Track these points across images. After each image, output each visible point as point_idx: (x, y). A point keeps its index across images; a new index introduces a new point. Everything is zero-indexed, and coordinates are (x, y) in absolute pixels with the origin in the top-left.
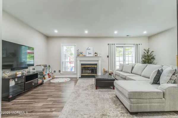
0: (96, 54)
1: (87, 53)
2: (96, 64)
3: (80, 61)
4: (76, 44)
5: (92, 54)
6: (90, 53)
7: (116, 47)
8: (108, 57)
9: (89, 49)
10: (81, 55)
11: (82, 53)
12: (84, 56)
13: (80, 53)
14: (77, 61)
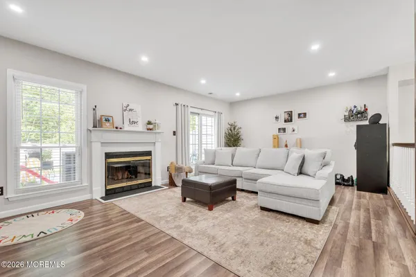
0: (151, 127)
1: (127, 122)
2: (149, 153)
3: (103, 144)
4: (85, 87)
5: (140, 124)
6: (134, 123)
7: (192, 113)
8: (174, 133)
9: (131, 110)
10: (108, 124)
11: (109, 120)
12: (117, 128)
13: (104, 119)
14: (89, 143)
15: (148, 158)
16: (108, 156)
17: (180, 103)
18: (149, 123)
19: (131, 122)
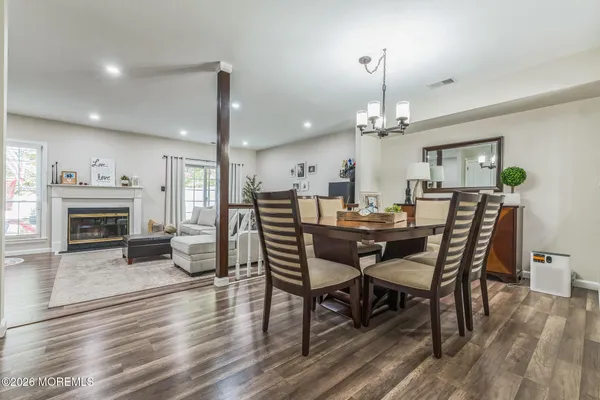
0: (126, 182)
1: (95, 177)
2: (127, 210)
3: (64, 199)
5: (113, 178)
6: (105, 178)
7: (188, 165)
8: (163, 189)
9: (101, 165)
10: (69, 180)
11: (71, 176)
12: (81, 184)
13: (64, 175)
14: (49, 199)
15: (126, 215)
16: (71, 211)
17: (170, 155)
18: (124, 178)
19: (100, 178)
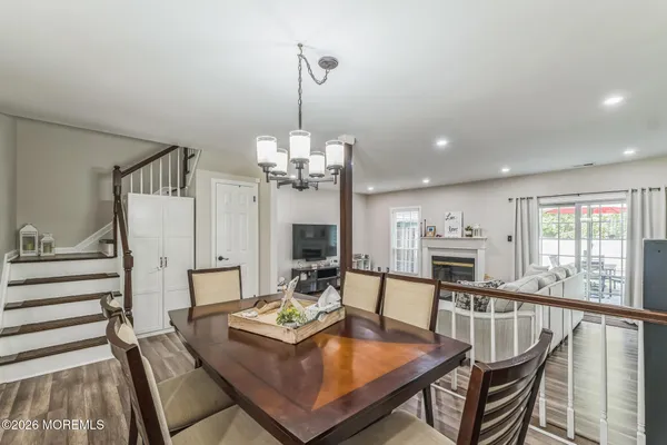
0: (469, 233)
1: (447, 230)
2: (472, 261)
3: (430, 249)
4: (420, 207)
5: (460, 231)
8: (510, 239)
9: (452, 218)
10: (430, 233)
11: (432, 230)
12: (438, 236)
13: (428, 229)
15: (471, 265)
16: (434, 258)
18: (468, 229)
19: (452, 230)
